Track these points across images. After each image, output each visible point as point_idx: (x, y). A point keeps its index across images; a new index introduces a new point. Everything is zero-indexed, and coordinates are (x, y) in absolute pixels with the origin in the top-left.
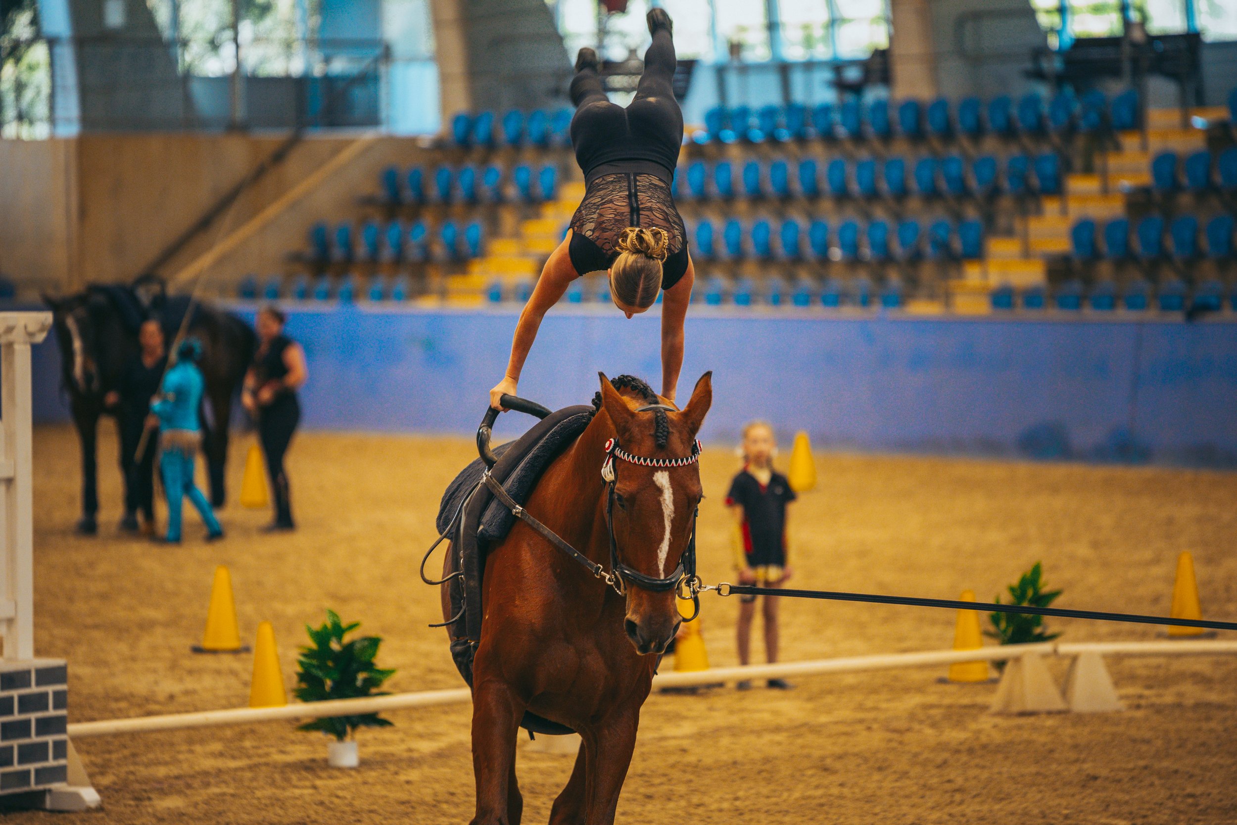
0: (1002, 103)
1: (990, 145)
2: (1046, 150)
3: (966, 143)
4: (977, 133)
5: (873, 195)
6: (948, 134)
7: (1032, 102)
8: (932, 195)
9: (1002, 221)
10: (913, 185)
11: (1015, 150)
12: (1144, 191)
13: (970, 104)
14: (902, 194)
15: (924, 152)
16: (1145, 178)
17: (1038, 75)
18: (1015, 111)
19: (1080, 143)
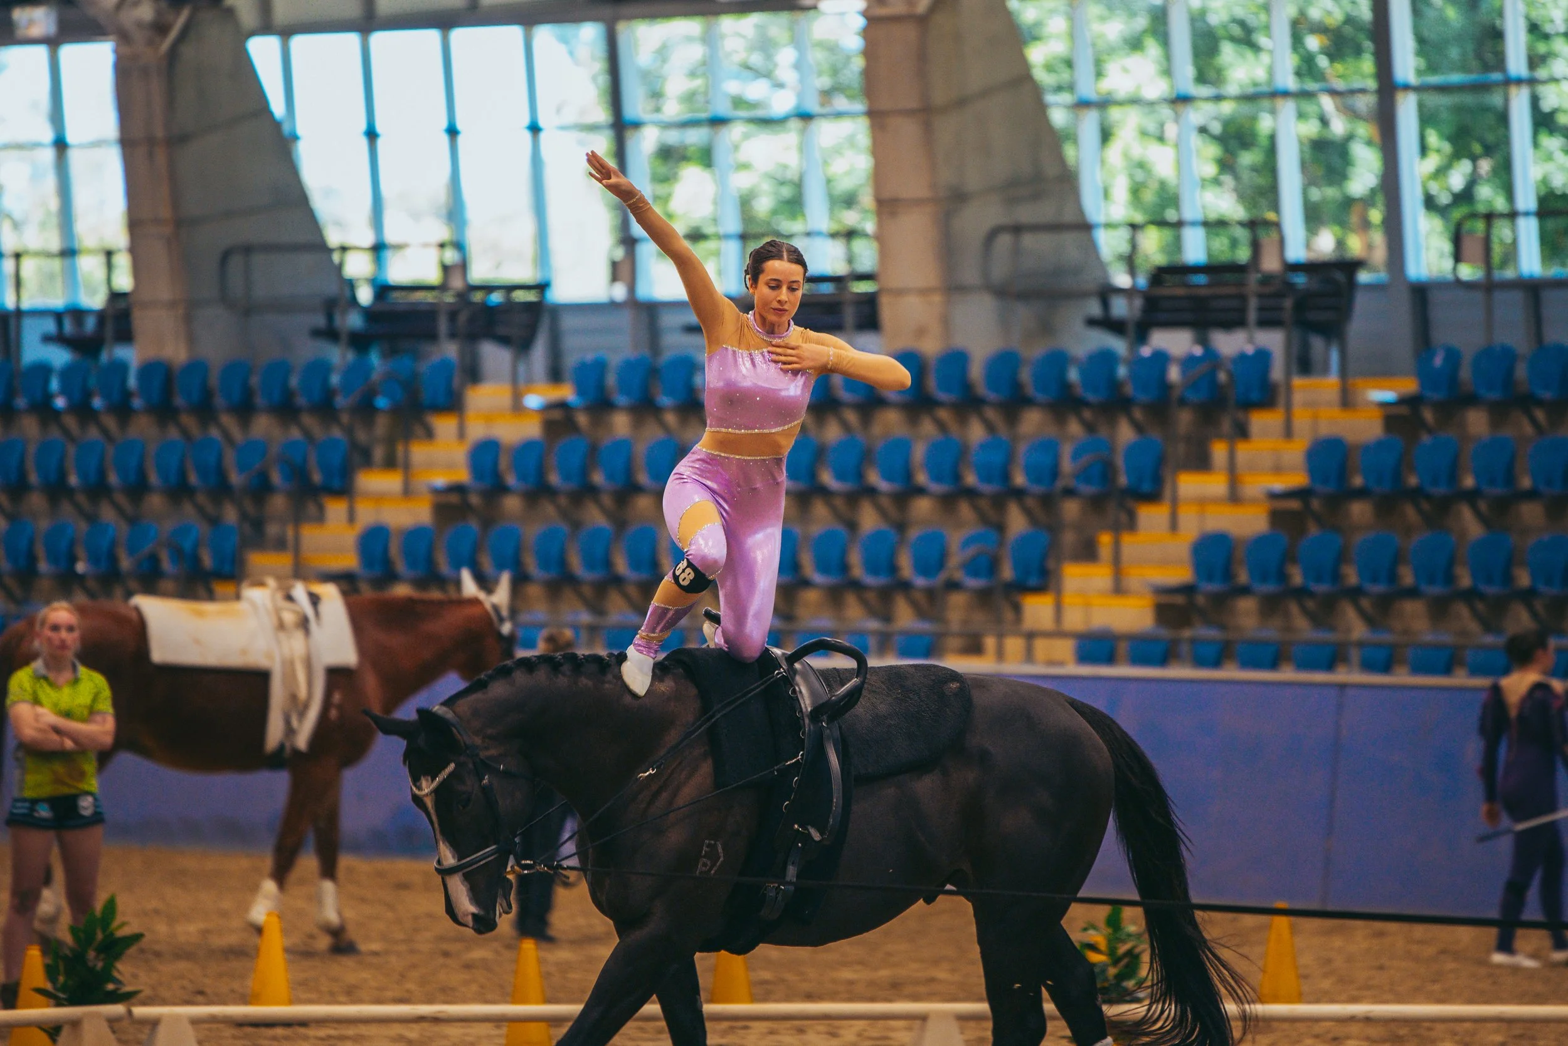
0: (281, 369)
1: (263, 425)
2: (337, 433)
3: (228, 421)
4: (245, 410)
5: (98, 490)
6: (205, 411)
7: (321, 368)
8: (179, 491)
9: (272, 530)
10: (154, 479)
11: (295, 434)
12: (458, 489)
13: (236, 370)
14: (138, 489)
15: (173, 433)
16: (462, 475)
17: (330, 334)
18: (294, 382)
19: (382, 425)
